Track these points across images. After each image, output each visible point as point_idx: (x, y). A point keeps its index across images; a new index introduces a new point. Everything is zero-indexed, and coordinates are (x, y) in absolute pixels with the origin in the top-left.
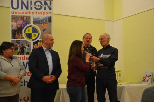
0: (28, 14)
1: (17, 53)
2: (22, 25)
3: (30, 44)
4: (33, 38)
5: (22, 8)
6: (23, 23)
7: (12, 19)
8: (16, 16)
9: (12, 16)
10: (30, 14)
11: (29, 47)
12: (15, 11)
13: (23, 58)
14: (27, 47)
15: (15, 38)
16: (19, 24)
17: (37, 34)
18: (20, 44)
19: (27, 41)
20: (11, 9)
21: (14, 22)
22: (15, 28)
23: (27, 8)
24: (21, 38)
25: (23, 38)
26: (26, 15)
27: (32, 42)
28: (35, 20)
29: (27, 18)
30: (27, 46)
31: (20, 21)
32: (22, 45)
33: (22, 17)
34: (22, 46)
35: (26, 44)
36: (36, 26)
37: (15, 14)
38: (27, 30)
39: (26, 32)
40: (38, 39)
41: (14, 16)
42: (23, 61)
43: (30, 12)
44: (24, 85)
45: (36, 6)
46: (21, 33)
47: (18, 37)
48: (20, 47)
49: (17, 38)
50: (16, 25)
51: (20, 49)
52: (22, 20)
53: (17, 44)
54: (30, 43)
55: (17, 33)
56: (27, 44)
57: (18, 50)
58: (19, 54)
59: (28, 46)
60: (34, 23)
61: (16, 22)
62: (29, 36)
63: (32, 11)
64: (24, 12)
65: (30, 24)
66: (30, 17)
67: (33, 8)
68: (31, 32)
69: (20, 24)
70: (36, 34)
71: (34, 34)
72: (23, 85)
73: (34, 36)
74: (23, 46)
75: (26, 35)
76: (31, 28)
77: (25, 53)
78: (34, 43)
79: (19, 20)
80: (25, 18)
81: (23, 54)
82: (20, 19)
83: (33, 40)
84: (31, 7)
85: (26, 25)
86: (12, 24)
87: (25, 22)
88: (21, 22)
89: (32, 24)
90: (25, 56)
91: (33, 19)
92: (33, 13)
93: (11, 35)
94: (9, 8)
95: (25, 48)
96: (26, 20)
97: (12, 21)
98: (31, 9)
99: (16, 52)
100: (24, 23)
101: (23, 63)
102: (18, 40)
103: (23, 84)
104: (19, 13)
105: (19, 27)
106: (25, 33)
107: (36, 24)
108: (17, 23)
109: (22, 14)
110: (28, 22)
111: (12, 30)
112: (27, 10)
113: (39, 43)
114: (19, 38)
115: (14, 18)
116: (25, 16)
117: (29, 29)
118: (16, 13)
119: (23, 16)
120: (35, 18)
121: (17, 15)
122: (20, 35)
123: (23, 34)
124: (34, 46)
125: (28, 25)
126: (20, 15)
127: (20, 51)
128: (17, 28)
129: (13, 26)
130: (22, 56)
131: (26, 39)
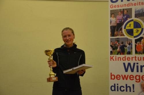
0: (129, 6)
2: (121, 20)
3: (132, 42)
4: (135, 34)
5: (122, 1)
6: (122, 18)
7: (111, 14)
8: (116, 10)
9: (111, 11)
10: (131, 6)
11: (131, 45)
12: (114, 4)
13: (124, 59)
14: (128, 46)
15: (114, 36)
16: (118, 19)
17: (140, 29)
18: (120, 43)
19: (127, 38)
20: (110, 3)
21: (113, 17)
22: (114, 24)
24: (121, 36)
25: (123, 35)
26: (127, 7)
27: (134, 40)
28: (137, 13)
29: (127, 11)
30: (128, 44)
31: (120, 15)
32: (122, 43)
33: (122, 10)
34: (122, 45)
35: (126, 42)
36: (138, 20)
37: (114, 9)
38: (128, 25)
39: (127, 28)
40: (141, 36)
41: (113, 10)
42: (124, 62)
43: (131, 4)
44: (127, 91)
46: (121, 29)
47: (118, 34)
48: (120, 46)
49: (116, 36)
50: (115, 20)
51: (120, 48)
52: (122, 14)
53: (116, 42)
54: (132, 40)
55: (116, 30)
56: (128, 42)
57: (118, 50)
58: (119, 53)
59: (129, 44)
60: (136, 16)
61: (115, 17)
62: (130, 32)
64: (124, 5)
65: (131, 17)
66: (131, 9)
68: (132, 27)
69: (120, 20)
70: (138, 29)
71: (136, 29)
73: (137, 32)
74: (124, 44)
76: (132, 23)
77: (126, 52)
78: (136, 41)
79: (118, 15)
80: (126, 11)
81: (124, 54)
82: (120, 13)
83: (135, 37)
85: (126, 19)
86: (111, 20)
87: (126, 16)
88: (120, 17)
89: (133, 18)
90: (125, 56)
91: (135, 11)
92: (135, 4)
95: (126, 47)
96: (126, 14)
97: (111, 17)
99: (115, 52)
100: (124, 18)
101: (124, 64)
102: (117, 38)
103: (125, 89)
104: (118, 6)
105: (119, 23)
106: (125, 30)
107: (139, 17)
108: (117, 19)
109: (122, 7)
110: (129, 16)
111: (111, 27)
112: (129, 2)
113: (142, 40)
114: (118, 36)
115: (113, 13)
116: (126, 9)
117: (130, 25)
118: (115, 6)
119: (123, 9)
120: (137, 10)
121: (117, 8)
122: (119, 32)
123: (123, 30)
124: (137, 45)
125: (129, 20)
126: (120, 8)
127: (120, 50)
129: (112, 22)
130: (122, 56)
131: (126, 36)
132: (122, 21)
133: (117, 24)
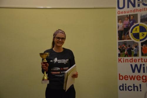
0: (135, 12)
1: (124, 55)
2: (128, 24)
3: (138, 45)
5: (128, 7)
6: (129, 23)
7: (118, 19)
8: (123, 16)
9: (118, 16)
10: (137, 11)
11: (137, 48)
12: (121, 10)
13: (131, 61)
14: (135, 48)
16: (125, 24)
19: (134, 42)
20: (117, 10)
21: (120, 23)
23: (134, 5)
24: (128, 39)
25: (130, 39)
26: (133, 13)
27: (140, 43)
28: (142, 18)
29: (133, 17)
30: (134, 47)
31: (127, 20)
32: (129, 46)
33: (128, 16)
34: (129, 48)
35: (133, 45)
37: (121, 15)
39: (133, 32)
41: (120, 16)
42: (131, 63)
43: (137, 10)
45: (144, 2)
47: (125, 38)
48: (127, 49)
49: (123, 40)
50: (122, 25)
52: (129, 20)
53: (123, 45)
54: (138, 43)
55: (123, 34)
56: (135, 45)
57: (125, 52)
58: (127, 56)
59: (136, 47)
60: (142, 21)
63: (139, 8)
64: (130, 11)
65: (137, 22)
66: (137, 15)
67: (141, 4)
69: (127, 24)
70: (144, 33)
71: (142, 33)
72: (133, 90)
73: (142, 36)
75: (133, 35)
78: (142, 44)
79: (125, 20)
80: (132, 16)
82: (126, 18)
83: (141, 40)
84: (139, 3)
85: (133, 24)
86: (118, 25)
87: (132, 21)
88: (127, 22)
89: (139, 22)
90: (132, 58)
91: (141, 17)
92: (140, 10)
93: (117, 37)
94: (115, 8)
95: (133, 49)
96: (133, 19)
97: (118, 22)
98: (139, 5)
100: (130, 23)
101: (131, 65)
102: (125, 42)
103: (132, 88)
104: (125, 12)
105: (126, 27)
106: (132, 34)
109: (129, 12)
111: (118, 31)
112: (134, 8)
114: (126, 39)
115: (120, 19)
116: (132, 15)
117: (136, 29)
118: (122, 13)
119: (130, 15)
120: (142, 15)
121: (123, 14)
122: (126, 36)
123: (130, 34)
124: (143, 47)
125: (135, 24)
126: (126, 14)
127: (127, 52)
128: (123, 29)
130: (129, 58)
132: (129, 26)
133: (124, 28)
